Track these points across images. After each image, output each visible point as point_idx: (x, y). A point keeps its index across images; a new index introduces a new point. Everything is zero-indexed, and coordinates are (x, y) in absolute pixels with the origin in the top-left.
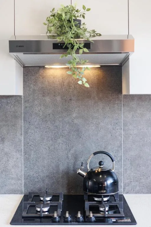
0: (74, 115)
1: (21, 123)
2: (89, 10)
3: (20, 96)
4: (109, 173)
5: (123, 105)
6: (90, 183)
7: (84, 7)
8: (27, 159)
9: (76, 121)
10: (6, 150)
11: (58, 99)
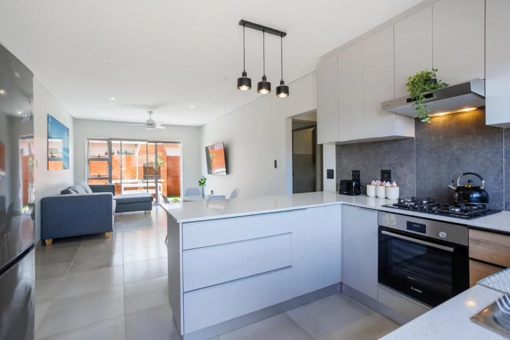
0: (454, 148)
1: (414, 155)
2: (437, 70)
3: (413, 138)
4: (477, 189)
5: (505, 136)
6: (457, 195)
7: (433, 70)
8: (418, 178)
9: (456, 152)
10: (404, 172)
11: (441, 137)
